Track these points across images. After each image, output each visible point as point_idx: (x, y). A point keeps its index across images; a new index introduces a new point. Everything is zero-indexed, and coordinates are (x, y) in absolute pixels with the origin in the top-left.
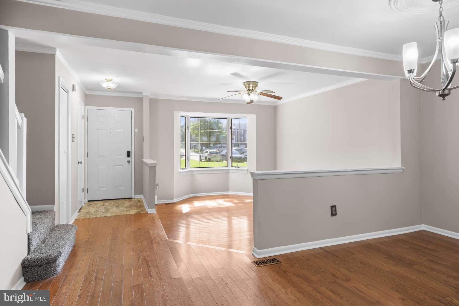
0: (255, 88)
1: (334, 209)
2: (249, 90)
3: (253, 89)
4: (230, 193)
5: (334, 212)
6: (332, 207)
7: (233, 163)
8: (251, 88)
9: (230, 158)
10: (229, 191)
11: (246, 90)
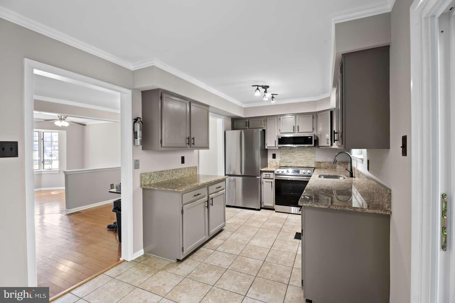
0: (66, 118)
1: (112, 186)
2: (61, 119)
3: (64, 118)
4: (42, 189)
5: (112, 187)
6: (111, 185)
7: (44, 165)
8: (63, 118)
9: (42, 162)
10: (41, 188)
11: (59, 119)
